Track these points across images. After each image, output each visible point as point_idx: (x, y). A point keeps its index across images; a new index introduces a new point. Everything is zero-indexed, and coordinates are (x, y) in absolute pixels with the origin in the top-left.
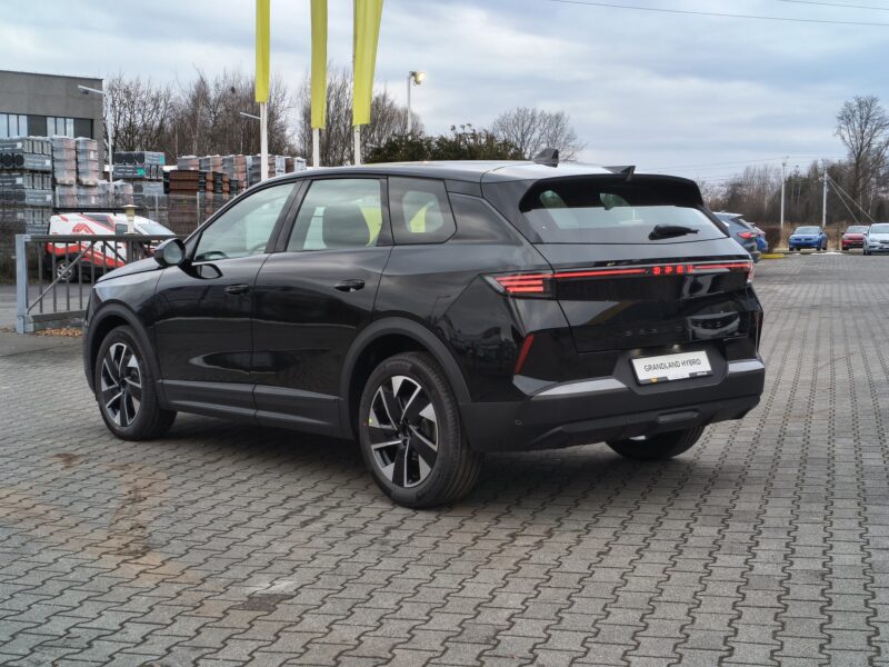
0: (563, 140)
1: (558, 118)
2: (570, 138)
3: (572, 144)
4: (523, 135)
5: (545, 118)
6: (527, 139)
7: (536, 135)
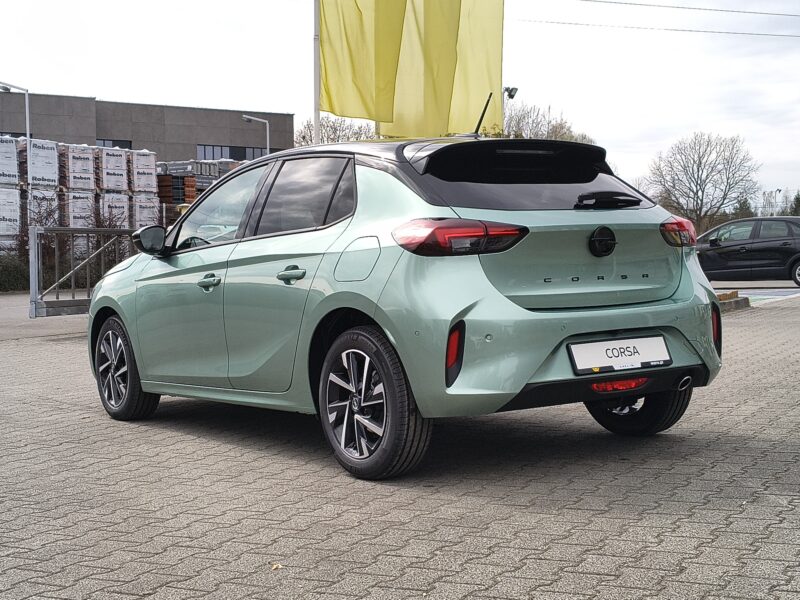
0: (739, 161)
1: (734, 141)
2: (745, 159)
3: (749, 164)
4: (700, 158)
5: (721, 142)
6: (704, 161)
7: (713, 156)
